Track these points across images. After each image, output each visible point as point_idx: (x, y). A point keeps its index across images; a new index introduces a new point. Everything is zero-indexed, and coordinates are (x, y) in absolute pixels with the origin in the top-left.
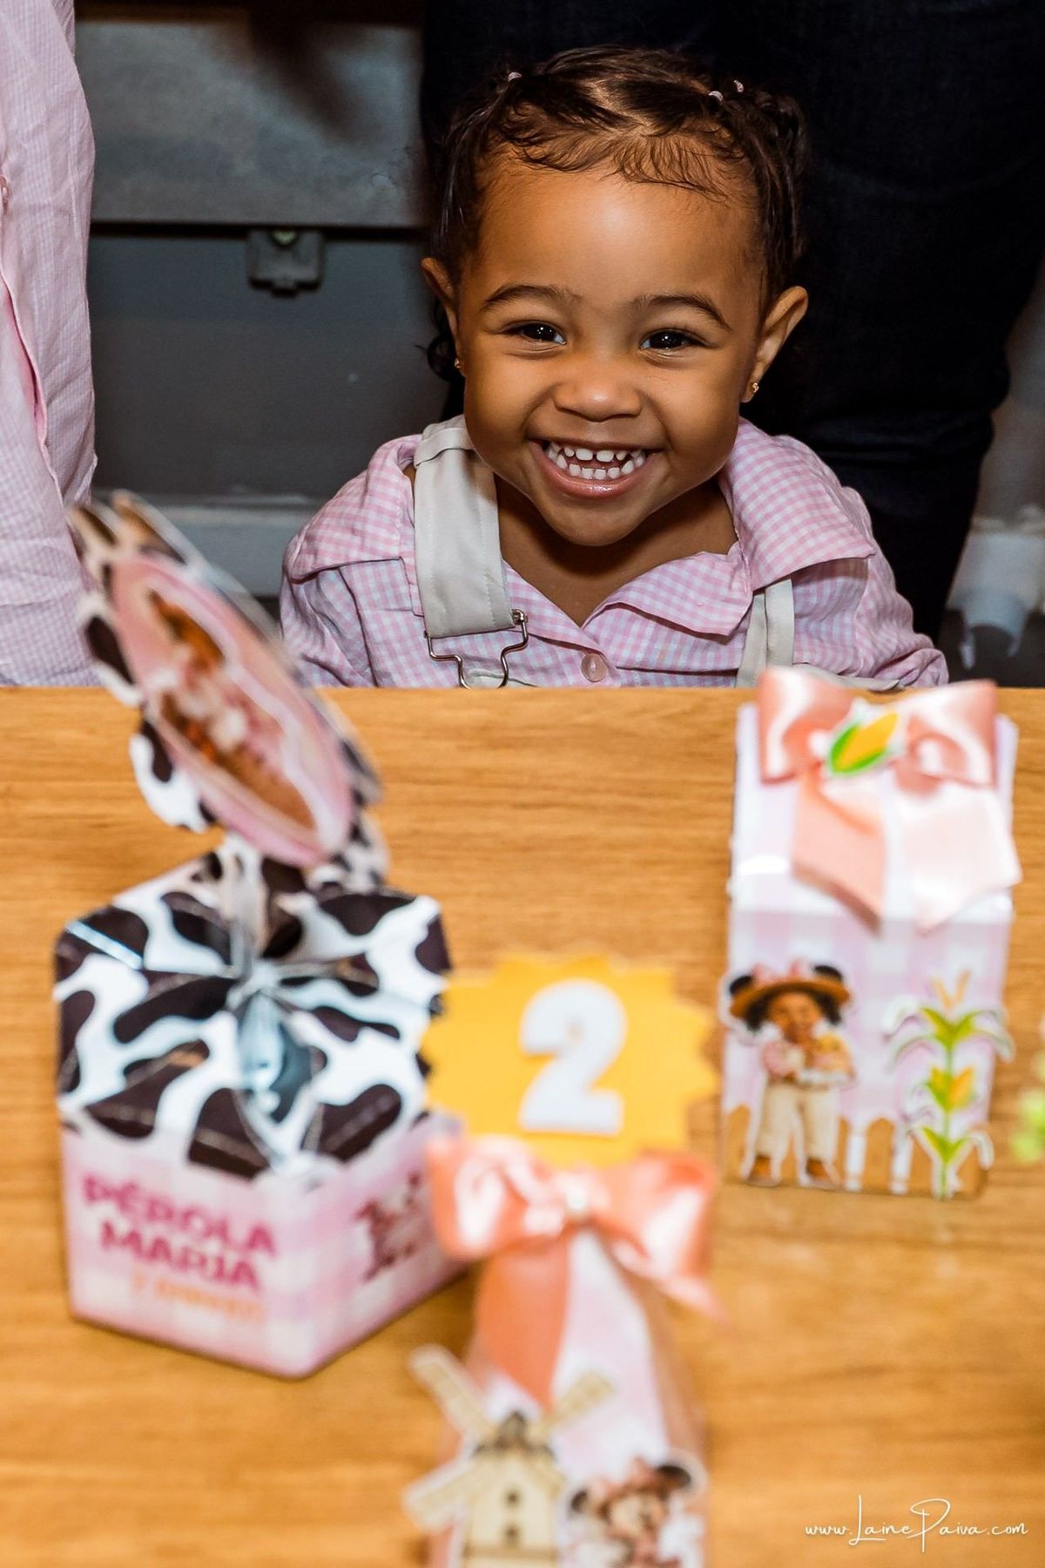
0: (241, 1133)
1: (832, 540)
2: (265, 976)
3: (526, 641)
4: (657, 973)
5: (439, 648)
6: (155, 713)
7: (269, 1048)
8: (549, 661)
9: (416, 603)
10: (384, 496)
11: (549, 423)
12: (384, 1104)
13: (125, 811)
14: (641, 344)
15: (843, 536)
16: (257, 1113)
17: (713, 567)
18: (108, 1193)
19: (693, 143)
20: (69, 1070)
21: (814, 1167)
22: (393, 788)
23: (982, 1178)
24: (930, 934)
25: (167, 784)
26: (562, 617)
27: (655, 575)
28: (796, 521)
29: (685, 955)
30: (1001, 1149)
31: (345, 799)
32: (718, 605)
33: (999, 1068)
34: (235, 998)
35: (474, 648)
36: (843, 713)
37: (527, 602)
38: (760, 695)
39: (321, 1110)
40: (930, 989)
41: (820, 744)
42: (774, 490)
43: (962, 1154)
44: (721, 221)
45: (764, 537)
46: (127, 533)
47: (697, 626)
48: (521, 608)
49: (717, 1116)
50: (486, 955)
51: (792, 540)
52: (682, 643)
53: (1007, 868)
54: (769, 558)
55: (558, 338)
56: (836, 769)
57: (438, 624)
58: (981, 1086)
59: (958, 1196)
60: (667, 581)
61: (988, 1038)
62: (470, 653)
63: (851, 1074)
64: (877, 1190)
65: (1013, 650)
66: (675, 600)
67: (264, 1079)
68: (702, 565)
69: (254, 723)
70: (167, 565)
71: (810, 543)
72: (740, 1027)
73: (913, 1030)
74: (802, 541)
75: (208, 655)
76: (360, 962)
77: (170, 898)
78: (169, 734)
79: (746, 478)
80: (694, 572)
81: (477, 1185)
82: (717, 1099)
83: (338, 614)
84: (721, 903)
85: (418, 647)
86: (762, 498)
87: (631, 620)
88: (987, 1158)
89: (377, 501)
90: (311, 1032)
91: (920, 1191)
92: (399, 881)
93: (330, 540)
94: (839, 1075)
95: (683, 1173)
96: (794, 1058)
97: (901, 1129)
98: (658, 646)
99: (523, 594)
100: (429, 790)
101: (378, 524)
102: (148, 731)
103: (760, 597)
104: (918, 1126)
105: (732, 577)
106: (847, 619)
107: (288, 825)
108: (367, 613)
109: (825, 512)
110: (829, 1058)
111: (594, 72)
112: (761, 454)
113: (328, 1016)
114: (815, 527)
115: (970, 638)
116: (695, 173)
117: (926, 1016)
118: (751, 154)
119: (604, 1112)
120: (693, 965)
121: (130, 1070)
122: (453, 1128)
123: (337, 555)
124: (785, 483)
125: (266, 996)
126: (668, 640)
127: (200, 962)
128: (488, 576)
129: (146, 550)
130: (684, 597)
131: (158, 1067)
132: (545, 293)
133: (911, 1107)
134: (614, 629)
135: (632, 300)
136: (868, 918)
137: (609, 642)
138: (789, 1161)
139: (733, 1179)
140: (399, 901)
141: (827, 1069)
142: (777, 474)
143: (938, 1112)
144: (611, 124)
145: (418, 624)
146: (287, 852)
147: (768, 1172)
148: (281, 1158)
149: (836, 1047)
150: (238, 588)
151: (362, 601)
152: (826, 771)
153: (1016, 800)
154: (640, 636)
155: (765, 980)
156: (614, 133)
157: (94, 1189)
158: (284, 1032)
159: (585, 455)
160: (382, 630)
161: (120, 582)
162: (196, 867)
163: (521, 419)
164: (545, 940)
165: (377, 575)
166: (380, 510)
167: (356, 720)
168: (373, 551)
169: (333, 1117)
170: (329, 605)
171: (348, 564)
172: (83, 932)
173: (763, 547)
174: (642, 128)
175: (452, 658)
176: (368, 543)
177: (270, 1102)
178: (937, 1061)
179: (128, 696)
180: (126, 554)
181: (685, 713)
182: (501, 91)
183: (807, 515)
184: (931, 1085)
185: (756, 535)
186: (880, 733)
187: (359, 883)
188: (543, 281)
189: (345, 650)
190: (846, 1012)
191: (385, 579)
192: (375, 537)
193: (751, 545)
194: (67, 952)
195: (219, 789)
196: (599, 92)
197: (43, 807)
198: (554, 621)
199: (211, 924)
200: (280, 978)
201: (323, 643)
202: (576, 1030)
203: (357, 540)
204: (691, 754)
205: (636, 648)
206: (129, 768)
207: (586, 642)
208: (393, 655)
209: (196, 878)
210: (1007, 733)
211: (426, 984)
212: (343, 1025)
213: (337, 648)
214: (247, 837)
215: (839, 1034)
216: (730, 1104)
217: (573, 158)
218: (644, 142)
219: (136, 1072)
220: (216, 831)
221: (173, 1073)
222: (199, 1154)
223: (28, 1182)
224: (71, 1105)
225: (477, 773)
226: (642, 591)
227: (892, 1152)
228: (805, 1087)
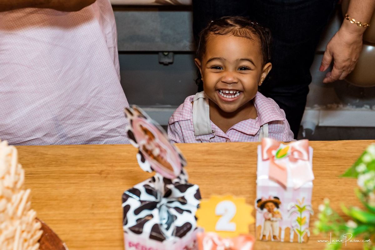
0: (160, 233)
1: (276, 117)
2: (164, 201)
3: (214, 136)
4: (242, 199)
5: (197, 138)
6: (141, 149)
7: (165, 215)
8: (219, 140)
9: (193, 129)
10: (187, 107)
11: (220, 86)
12: (188, 226)
13: (136, 169)
14: (238, 70)
15: (278, 116)
16: (163, 228)
17: (252, 121)
18: (133, 245)
19: (248, 30)
20: (125, 221)
21: (274, 237)
22: (189, 163)
23: (308, 239)
24: (297, 190)
25: (144, 163)
26: (222, 131)
27: (240, 123)
28: (269, 112)
29: (248, 195)
30: (311, 233)
31: (180, 166)
32: (253, 129)
33: (311, 217)
34: (158, 206)
35: (204, 138)
36: (278, 146)
37: (215, 128)
38: (262, 144)
39: (176, 228)
40: (297, 201)
41: (274, 153)
42: (265, 106)
43: (304, 234)
44: (254, 45)
45: (262, 115)
46: (135, 113)
47: (248, 133)
48: (214, 130)
49: (255, 227)
50: (208, 196)
51: (268, 116)
52: (246, 137)
53: (312, 177)
54: (263, 119)
55: (222, 69)
56: (277, 158)
57: (197, 134)
58: (307, 220)
59: (303, 242)
60: (243, 124)
61: (309, 211)
62: (204, 139)
63: (281, 218)
64: (287, 241)
65: (313, 133)
66: (244, 128)
67: (164, 222)
68: (249, 121)
69: (161, 151)
70: (143, 119)
71: (272, 117)
72: (259, 209)
73: (293, 209)
74: (270, 116)
75: (152, 137)
76: (183, 198)
77: (145, 186)
78: (144, 153)
79: (260, 104)
80: (248, 122)
81: (207, 242)
82: (255, 224)
83: (178, 131)
84: (255, 185)
85: (193, 137)
86: (263, 108)
87: (236, 132)
88: (309, 235)
89: (185, 108)
90: (173, 212)
91: (296, 242)
92: (190, 182)
93: (176, 116)
94: (279, 219)
95: (248, 239)
96: (270, 215)
97: (292, 229)
98: (241, 138)
99: (214, 127)
100: (196, 163)
101: (186, 113)
102: (140, 152)
103: (262, 127)
104: (295, 229)
105: (256, 124)
106: (282, 134)
107: (168, 171)
108: (183, 131)
109: (275, 111)
110: (277, 215)
111: (228, 18)
112: (263, 99)
113: (177, 209)
114: (273, 114)
115: (304, 131)
116: (248, 35)
117: (296, 207)
118: (259, 33)
119: (232, 227)
120: (250, 197)
121: (137, 220)
122: (202, 231)
123: (177, 119)
124: (267, 105)
125: (164, 205)
126: (243, 136)
127: (151, 198)
128: (207, 123)
129: (139, 116)
130: (246, 127)
131: (143, 220)
132: (219, 59)
133: (294, 225)
134: (232, 134)
135: (236, 59)
136: (284, 187)
137: (231, 137)
138: (270, 236)
139: (258, 240)
140: (191, 186)
141: (276, 217)
142: (266, 103)
143: (299, 225)
144: (231, 26)
145: (193, 133)
146: (168, 176)
147: (265, 238)
148: (168, 237)
149: (278, 213)
150: (157, 124)
151: (182, 128)
152: (275, 158)
153: (313, 163)
154: (237, 136)
155: (264, 200)
156: (232, 28)
157: (130, 245)
158: (168, 212)
159: (227, 92)
160: (186, 134)
161: (134, 123)
162: (150, 180)
163: (214, 85)
164: (220, 193)
165: (185, 123)
166: (186, 110)
167: (181, 150)
168: (184, 118)
169: (178, 229)
170: (176, 129)
171: (180, 121)
172: (128, 193)
173: (262, 117)
174: (237, 27)
175: (200, 140)
176: (184, 116)
177: (166, 226)
178: (299, 216)
179: (136, 146)
180: (135, 117)
181: (247, 147)
182: (210, 24)
183: (272, 111)
184: (297, 220)
185: (261, 115)
186: (286, 150)
187: (183, 182)
188: (218, 57)
189: (180, 139)
190: (280, 206)
191: (187, 124)
192: (185, 115)
193: (260, 117)
194: (125, 197)
195: (154, 164)
196: (229, 21)
197: (119, 168)
198: (220, 132)
199: (153, 191)
200: (167, 201)
201: (176, 137)
202: (226, 210)
203: (181, 116)
204: (249, 155)
205: (236, 138)
206: (136, 160)
207: (226, 137)
208: (188, 139)
209: (150, 182)
210: (311, 150)
211: (196, 202)
212: (180, 211)
213: (178, 138)
214: (160, 173)
215: (279, 210)
216: (257, 225)
217: (224, 32)
218: (238, 30)
219: (138, 221)
220: (154, 172)
221: (146, 221)
222: (152, 237)
223: (117, 243)
224: (126, 228)
225: (206, 160)
226: (237, 126)
227: (290, 234)
228: (272, 221)
